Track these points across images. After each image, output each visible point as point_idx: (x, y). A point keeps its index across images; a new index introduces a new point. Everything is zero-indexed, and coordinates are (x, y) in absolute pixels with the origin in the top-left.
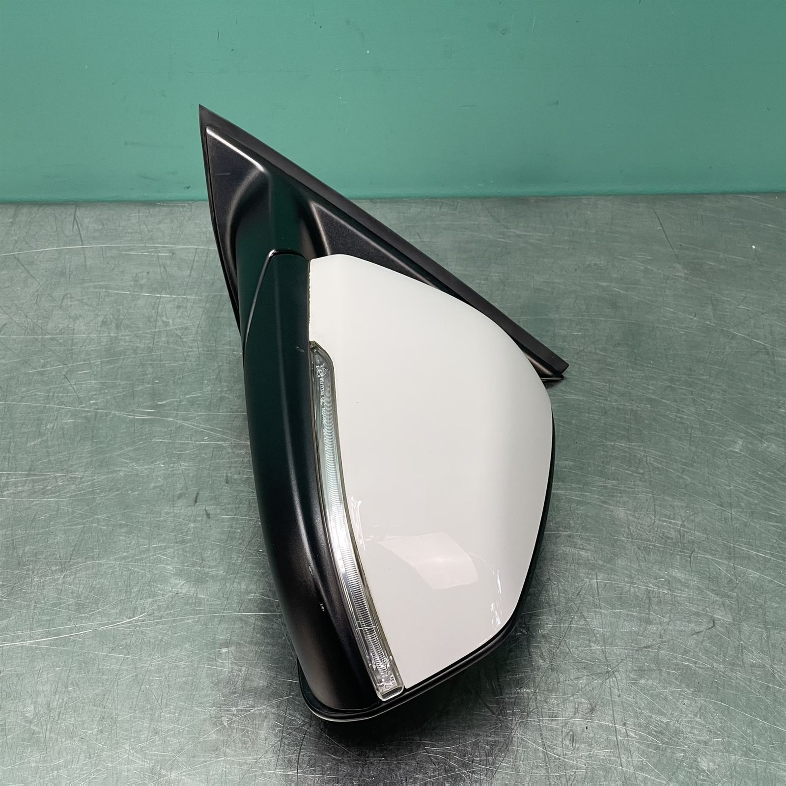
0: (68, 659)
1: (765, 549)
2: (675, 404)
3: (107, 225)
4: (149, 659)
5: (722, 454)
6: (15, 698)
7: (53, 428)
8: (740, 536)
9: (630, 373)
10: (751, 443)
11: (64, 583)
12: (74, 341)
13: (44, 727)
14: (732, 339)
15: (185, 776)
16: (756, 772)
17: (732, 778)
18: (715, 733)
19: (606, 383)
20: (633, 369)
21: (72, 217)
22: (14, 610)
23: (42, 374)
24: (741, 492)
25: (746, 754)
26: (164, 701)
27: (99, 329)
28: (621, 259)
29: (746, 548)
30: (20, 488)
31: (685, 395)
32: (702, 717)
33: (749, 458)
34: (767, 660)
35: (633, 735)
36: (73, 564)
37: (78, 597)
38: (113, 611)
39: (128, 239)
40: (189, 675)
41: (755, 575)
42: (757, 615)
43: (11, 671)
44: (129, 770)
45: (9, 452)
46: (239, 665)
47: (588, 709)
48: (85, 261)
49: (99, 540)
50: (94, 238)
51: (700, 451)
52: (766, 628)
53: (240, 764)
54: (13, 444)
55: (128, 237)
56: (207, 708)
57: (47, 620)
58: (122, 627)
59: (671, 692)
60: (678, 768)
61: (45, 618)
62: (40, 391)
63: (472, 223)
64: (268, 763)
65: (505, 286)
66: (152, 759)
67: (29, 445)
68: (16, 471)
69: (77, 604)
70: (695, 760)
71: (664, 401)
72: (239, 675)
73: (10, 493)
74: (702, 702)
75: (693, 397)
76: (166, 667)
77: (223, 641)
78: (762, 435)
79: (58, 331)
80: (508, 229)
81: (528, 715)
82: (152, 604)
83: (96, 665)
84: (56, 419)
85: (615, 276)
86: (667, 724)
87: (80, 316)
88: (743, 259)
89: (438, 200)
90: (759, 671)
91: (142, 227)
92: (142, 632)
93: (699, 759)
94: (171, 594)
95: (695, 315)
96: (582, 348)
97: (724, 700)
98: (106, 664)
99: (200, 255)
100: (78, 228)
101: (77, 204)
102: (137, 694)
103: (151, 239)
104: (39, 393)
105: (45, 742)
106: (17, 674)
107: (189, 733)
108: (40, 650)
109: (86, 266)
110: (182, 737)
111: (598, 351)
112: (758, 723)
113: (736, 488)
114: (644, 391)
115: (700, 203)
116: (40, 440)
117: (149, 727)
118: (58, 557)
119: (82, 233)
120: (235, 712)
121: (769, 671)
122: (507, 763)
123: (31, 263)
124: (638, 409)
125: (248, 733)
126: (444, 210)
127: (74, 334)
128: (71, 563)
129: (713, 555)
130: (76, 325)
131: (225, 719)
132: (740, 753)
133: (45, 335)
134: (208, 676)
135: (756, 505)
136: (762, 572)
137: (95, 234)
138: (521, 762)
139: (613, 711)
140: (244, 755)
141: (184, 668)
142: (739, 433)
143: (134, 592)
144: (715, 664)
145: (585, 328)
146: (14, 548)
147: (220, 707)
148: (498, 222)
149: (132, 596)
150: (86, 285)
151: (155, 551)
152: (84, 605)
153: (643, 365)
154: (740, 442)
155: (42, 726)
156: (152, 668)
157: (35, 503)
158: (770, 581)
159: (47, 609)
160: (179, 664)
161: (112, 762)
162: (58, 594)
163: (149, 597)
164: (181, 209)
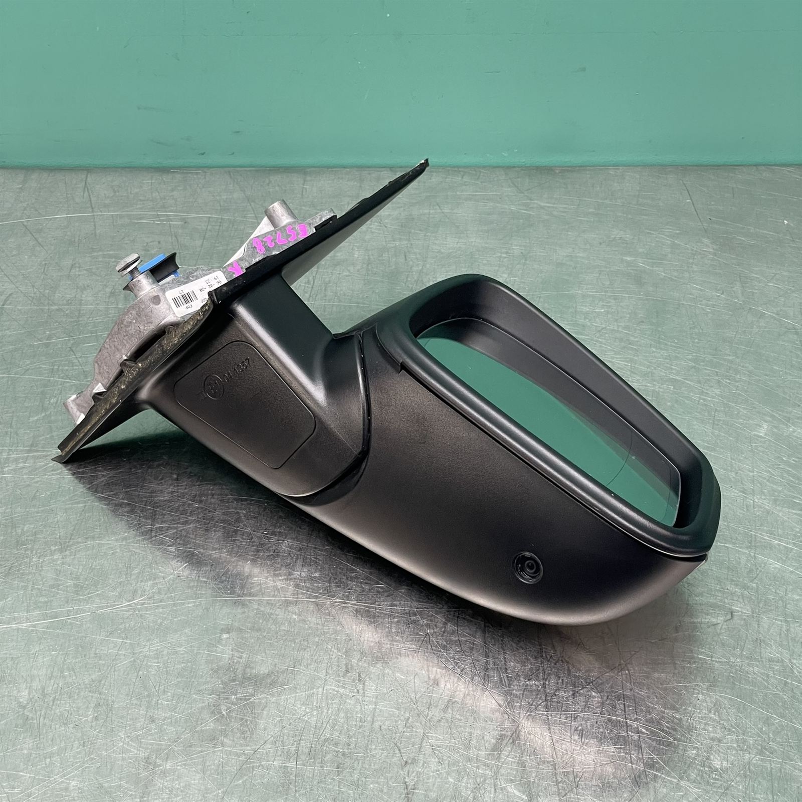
0: (65, 642)
1: (788, 538)
2: (699, 385)
3: (118, 192)
4: (148, 644)
5: (746, 438)
6: (10, 682)
7: (56, 403)
8: (761, 525)
9: (654, 352)
10: (776, 427)
11: (63, 563)
12: (81, 312)
13: (38, 713)
14: (760, 318)
15: (181, 766)
16: (771, 771)
17: (746, 777)
18: (729, 730)
19: (628, 362)
20: (656, 348)
21: (83, 183)
22: (12, 591)
23: (47, 345)
24: (765, 479)
25: (761, 753)
26: (162, 688)
27: (107, 300)
28: (648, 233)
29: (768, 537)
30: (21, 465)
31: (709, 375)
32: (717, 713)
33: (774, 443)
34: (786, 655)
35: (644, 730)
36: (73, 545)
37: (77, 578)
38: (112, 594)
39: (141, 206)
40: (188, 661)
41: (776, 566)
42: (777, 608)
43: (6, 654)
44: (123, 759)
45: (11, 427)
46: (239, 652)
47: (599, 702)
48: (95, 229)
49: (99, 520)
50: (106, 206)
51: (723, 435)
52: (786, 621)
53: (237, 755)
54: (15, 419)
55: (140, 204)
56: (205, 695)
57: (46, 602)
58: (121, 611)
59: (685, 686)
60: (689, 766)
61: (43, 599)
62: (43, 364)
63: (494, 193)
64: (267, 754)
65: (526, 260)
66: (147, 748)
67: (31, 419)
68: (18, 447)
69: (76, 586)
70: (708, 758)
71: (687, 382)
72: (239, 662)
73: (12, 470)
74: (717, 697)
75: (717, 378)
76: (165, 652)
77: (224, 627)
78: (788, 420)
79: (65, 302)
80: (531, 200)
81: (536, 708)
82: (153, 586)
83: (93, 649)
84: (60, 394)
85: (640, 250)
86: (680, 720)
87: (88, 286)
88: (774, 234)
89: (460, 169)
90: (777, 666)
91: (154, 195)
92: (141, 616)
93: (712, 757)
94: (172, 576)
95: (723, 292)
96: (604, 326)
97: (740, 696)
98: (103, 648)
99: (213, 224)
100: (89, 196)
101: (88, 170)
102: (134, 680)
103: (163, 207)
104: (44, 366)
105: (39, 728)
106: (12, 658)
107: (186, 721)
108: (36, 633)
109: (96, 235)
110: (179, 726)
111: (620, 329)
112: (774, 720)
113: (760, 474)
114: (667, 372)
115: (732, 175)
116: (43, 415)
117: (146, 714)
118: (58, 537)
119: (92, 199)
120: (235, 700)
121: (787, 665)
122: (513, 758)
123: (40, 231)
124: (661, 390)
125: (246, 722)
126: (466, 179)
127: (81, 305)
128: (71, 543)
129: (734, 544)
130: (83, 296)
131: (223, 707)
132: (755, 751)
133: (52, 305)
134: (207, 662)
135: (780, 492)
136: (784, 562)
137: (106, 202)
138: (528, 757)
139: (624, 704)
140: (241, 745)
141: (183, 654)
142: (764, 416)
143: (134, 574)
144: (732, 658)
145: (609, 305)
146: (14, 527)
147: (219, 695)
148: (523, 193)
149: (133, 577)
150: (95, 254)
151: (156, 532)
152: (82, 587)
153: (666, 344)
154: (765, 426)
155: (36, 712)
156: (151, 654)
157: (36, 480)
158: (791, 572)
159: (45, 590)
160: (178, 649)
161: (106, 750)
162: (57, 575)
163: (150, 580)
164: (195, 176)
